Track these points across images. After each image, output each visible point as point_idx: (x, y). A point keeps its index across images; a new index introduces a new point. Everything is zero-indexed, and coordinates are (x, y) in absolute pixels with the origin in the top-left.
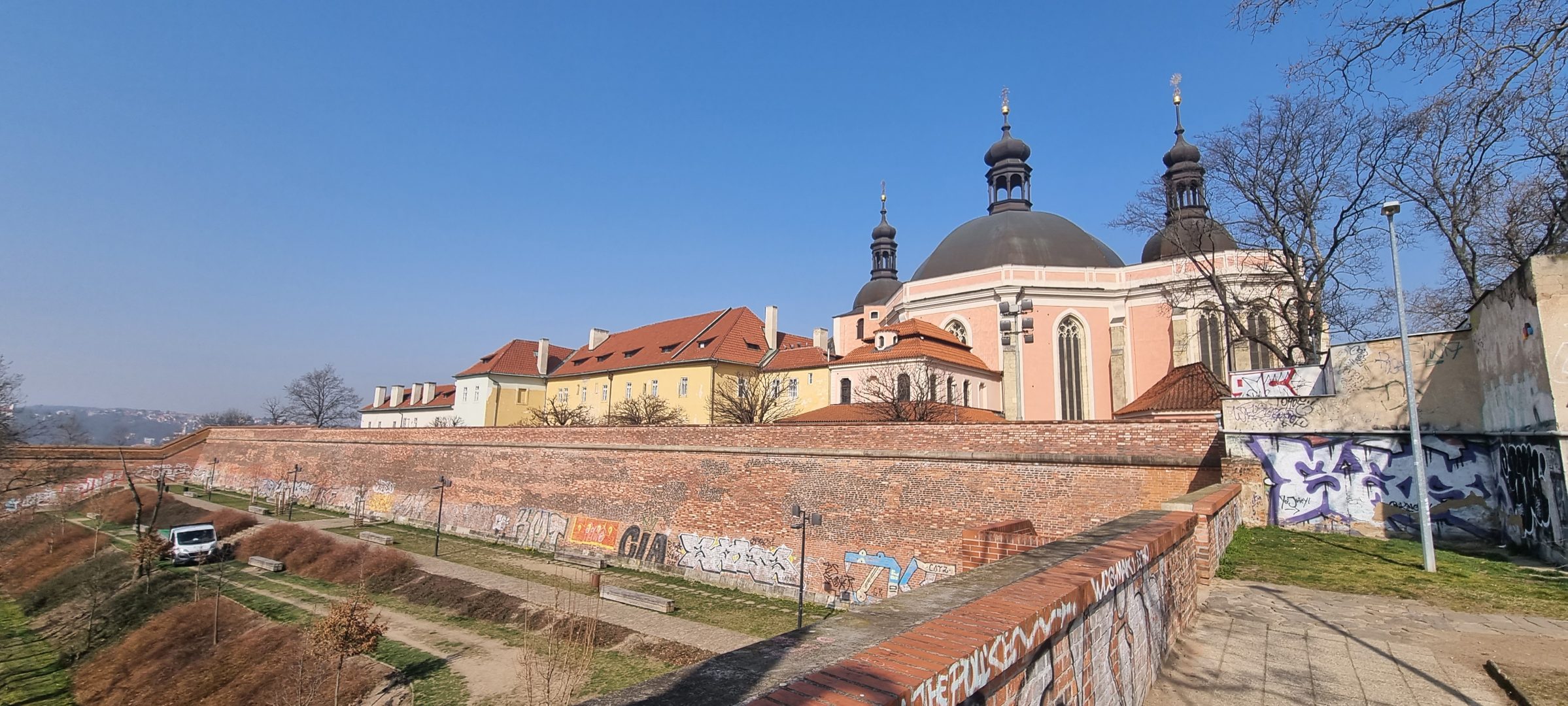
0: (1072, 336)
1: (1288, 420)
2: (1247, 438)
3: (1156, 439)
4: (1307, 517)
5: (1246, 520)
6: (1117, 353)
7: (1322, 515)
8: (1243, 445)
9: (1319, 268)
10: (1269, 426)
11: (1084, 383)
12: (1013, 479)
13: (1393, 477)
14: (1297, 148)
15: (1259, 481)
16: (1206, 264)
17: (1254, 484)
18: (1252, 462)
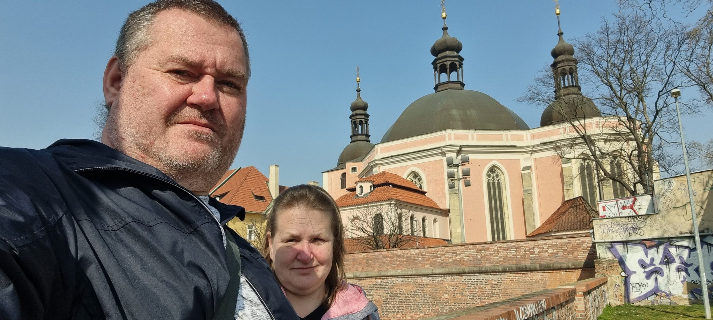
0: (496, 181)
1: (633, 231)
2: (609, 245)
3: (554, 251)
4: (646, 296)
5: (612, 301)
6: (527, 192)
7: (655, 293)
8: (607, 250)
9: (648, 129)
10: (622, 236)
11: (506, 215)
12: (461, 286)
13: (691, 264)
14: (631, 48)
15: (617, 274)
16: (580, 127)
17: (615, 276)
18: (613, 262)
